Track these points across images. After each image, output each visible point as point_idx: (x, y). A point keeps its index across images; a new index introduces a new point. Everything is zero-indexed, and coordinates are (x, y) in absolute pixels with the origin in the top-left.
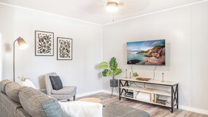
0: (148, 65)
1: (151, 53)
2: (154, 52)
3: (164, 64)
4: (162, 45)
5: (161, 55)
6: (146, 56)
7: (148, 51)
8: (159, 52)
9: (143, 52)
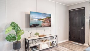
0: (44, 27)
1: (45, 21)
2: (47, 20)
3: (50, 26)
4: (50, 17)
5: (49, 22)
6: (43, 22)
7: (44, 19)
8: (49, 20)
9: (41, 19)
